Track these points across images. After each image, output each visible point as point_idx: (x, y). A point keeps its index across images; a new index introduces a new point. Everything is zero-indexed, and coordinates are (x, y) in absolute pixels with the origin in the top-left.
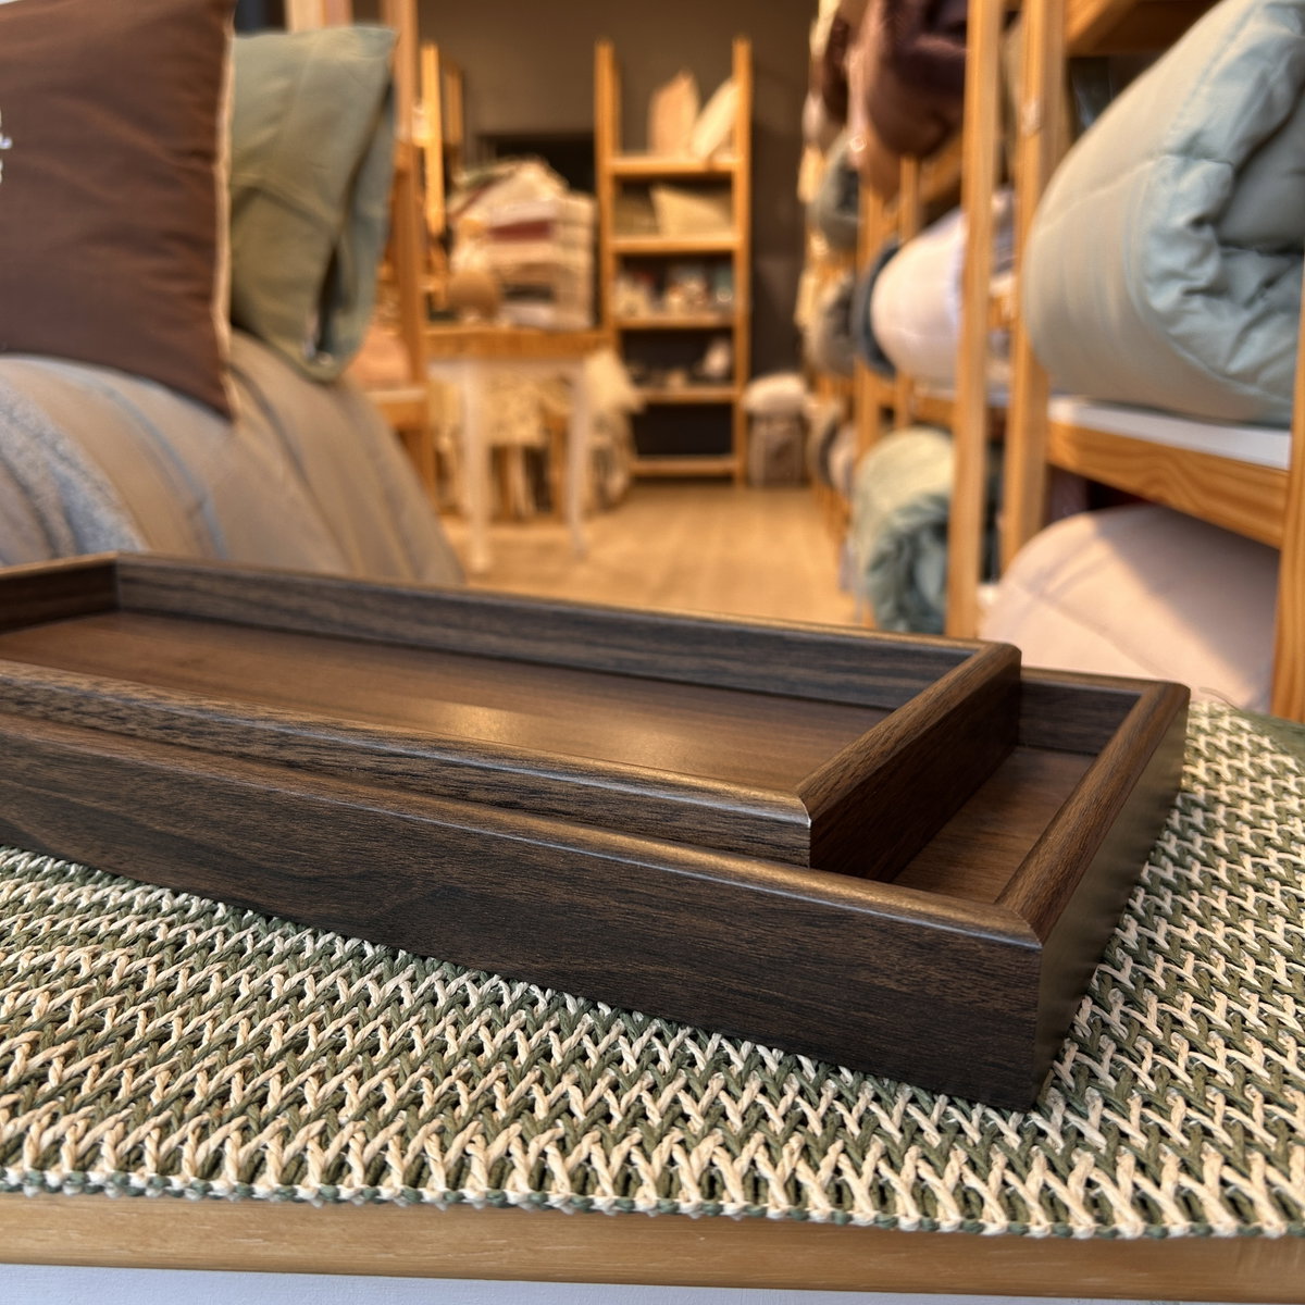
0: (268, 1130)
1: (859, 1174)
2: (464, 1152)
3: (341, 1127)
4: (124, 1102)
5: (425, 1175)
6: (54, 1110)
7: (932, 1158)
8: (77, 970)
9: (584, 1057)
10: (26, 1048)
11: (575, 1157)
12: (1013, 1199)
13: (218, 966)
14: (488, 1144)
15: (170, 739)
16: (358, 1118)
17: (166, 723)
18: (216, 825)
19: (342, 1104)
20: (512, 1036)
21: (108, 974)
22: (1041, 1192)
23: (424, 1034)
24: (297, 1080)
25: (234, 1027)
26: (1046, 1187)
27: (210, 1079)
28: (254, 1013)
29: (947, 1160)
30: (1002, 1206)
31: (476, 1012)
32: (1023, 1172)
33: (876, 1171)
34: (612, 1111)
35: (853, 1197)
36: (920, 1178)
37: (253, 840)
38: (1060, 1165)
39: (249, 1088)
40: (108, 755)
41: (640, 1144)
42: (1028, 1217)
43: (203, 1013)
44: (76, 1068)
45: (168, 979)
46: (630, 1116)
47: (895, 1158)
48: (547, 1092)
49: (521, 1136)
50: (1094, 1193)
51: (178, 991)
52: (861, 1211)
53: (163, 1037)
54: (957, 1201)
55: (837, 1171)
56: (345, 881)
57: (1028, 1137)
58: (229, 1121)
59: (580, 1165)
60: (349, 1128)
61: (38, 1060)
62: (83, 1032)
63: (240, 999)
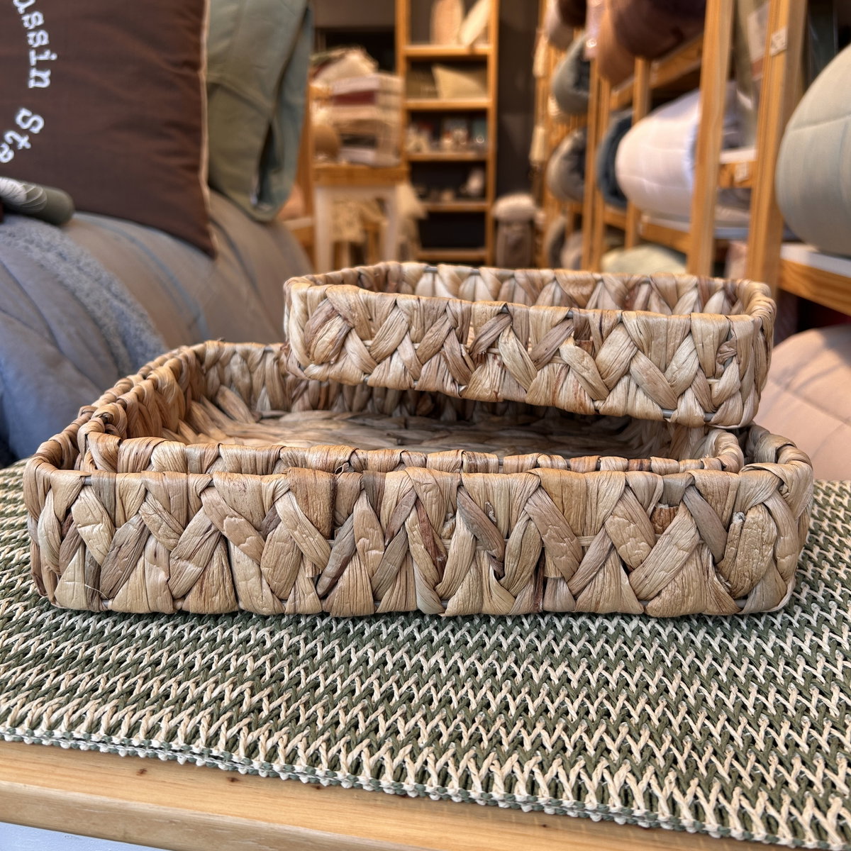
0: (383, 749)
1: (708, 801)
2: (489, 770)
3: (421, 750)
4: (304, 725)
5: (469, 782)
6: (269, 728)
7: (749, 795)
8: (264, 643)
9: (547, 711)
10: (249, 691)
11: (550, 775)
12: (795, 823)
13: (337, 641)
14: (501, 766)
16: (429, 745)
19: (419, 736)
20: (505, 698)
21: (281, 646)
22: (812, 820)
24: (393, 719)
25: (353, 681)
26: (814, 818)
27: (346, 715)
28: (362, 673)
29: (757, 797)
30: (789, 827)
32: (801, 807)
33: (717, 800)
34: (567, 746)
35: (705, 814)
36: (741, 807)
38: (822, 804)
39: (368, 721)
42: (804, 836)
43: (334, 672)
44: (275, 704)
45: (312, 649)
46: (577, 749)
47: (728, 793)
48: (529, 734)
49: (518, 761)
50: (841, 823)
51: (319, 657)
52: (710, 823)
53: (315, 686)
54: (763, 823)
55: (696, 797)
57: (803, 785)
58: (361, 742)
60: (426, 751)
61: (256, 698)
62: (275, 682)
63: (352, 664)
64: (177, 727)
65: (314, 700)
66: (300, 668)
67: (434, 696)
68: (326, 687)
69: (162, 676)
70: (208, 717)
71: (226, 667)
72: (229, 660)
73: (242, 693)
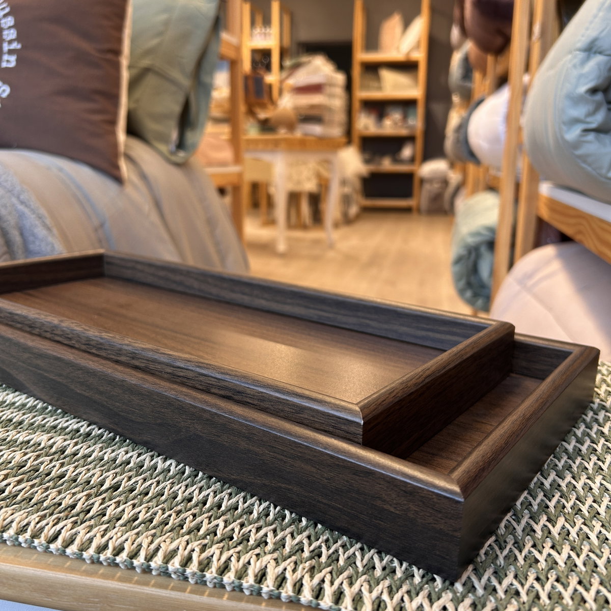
2: (159, 546)
5: (137, 554)
11: (207, 554)
14: (171, 543)
19: (120, 519)
34: (234, 536)
35: (324, 595)
39: (72, 500)
41: (239, 553)
46: (241, 539)
48: (210, 523)
49: (187, 541)
52: (325, 602)
54: (373, 606)
55: (323, 581)
59: (208, 558)
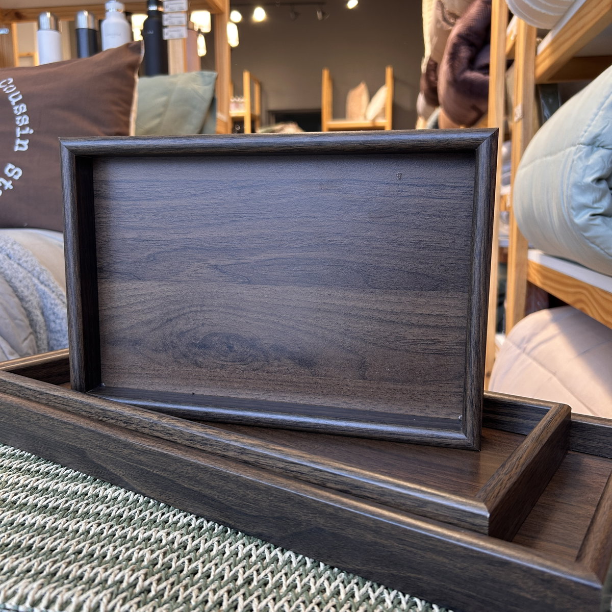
4: (181, 603)
6: (154, 605)
8: (161, 541)
9: (369, 598)
10: (143, 576)
13: (217, 539)
15: (192, 445)
17: (190, 438)
18: (212, 488)
20: (338, 586)
21: (173, 543)
23: (301, 581)
24: (250, 599)
25: (224, 570)
27: (214, 595)
28: (231, 564)
31: (323, 572)
37: (229, 496)
40: (165, 452)
43: (211, 562)
44: (161, 586)
45: (197, 545)
51: (201, 550)
53: (195, 572)
56: (270, 519)
61: (147, 582)
62: (164, 569)
63: (226, 556)
64: (84, 601)
65: (192, 583)
66: (186, 560)
67: (284, 582)
68: (202, 573)
69: (81, 562)
70: (109, 596)
71: (129, 559)
72: (133, 553)
73: (137, 578)
